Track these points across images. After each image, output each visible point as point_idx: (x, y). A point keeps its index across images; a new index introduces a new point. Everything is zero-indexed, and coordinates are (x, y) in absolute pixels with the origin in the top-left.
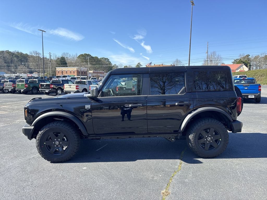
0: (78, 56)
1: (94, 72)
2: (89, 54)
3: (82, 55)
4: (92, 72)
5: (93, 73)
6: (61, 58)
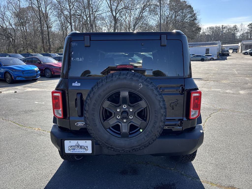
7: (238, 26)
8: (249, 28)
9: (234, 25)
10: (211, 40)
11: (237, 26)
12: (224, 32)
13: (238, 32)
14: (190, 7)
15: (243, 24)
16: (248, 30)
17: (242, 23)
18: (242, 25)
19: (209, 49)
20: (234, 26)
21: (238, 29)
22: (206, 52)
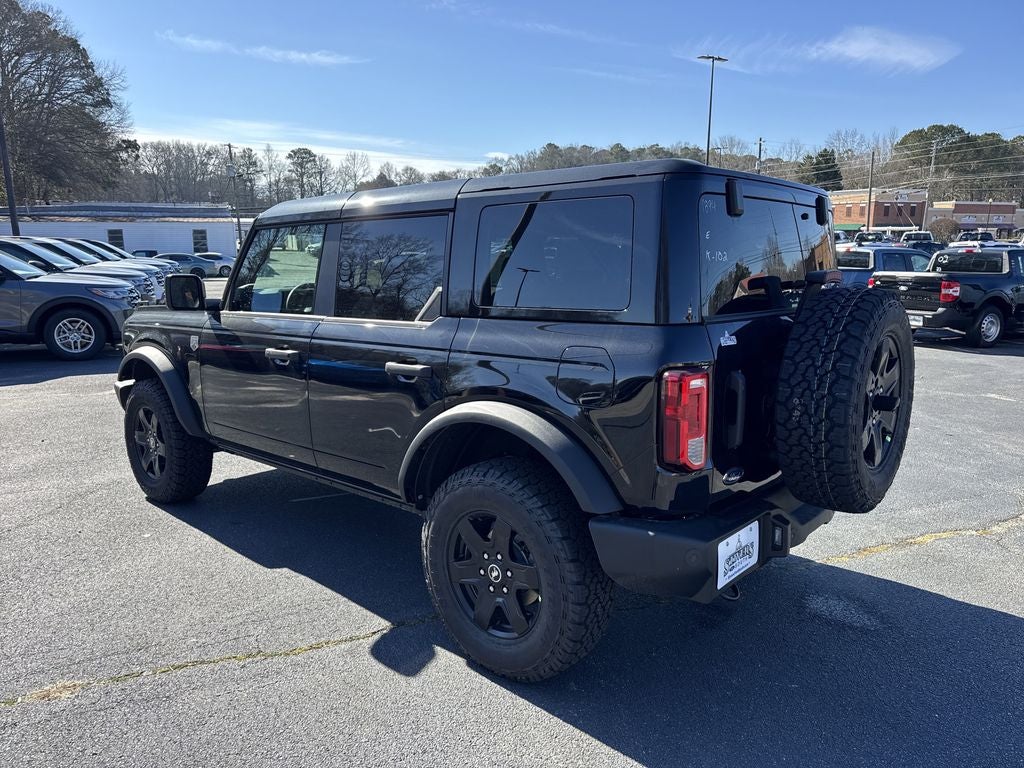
0: (899, 139)
1: (958, 209)
2: (953, 127)
3: (919, 135)
4: (949, 205)
5: (954, 212)
6: (821, 155)
7: (259, 154)
8: (293, 164)
9: (246, 146)
10: (167, 196)
11: (253, 153)
12: (210, 168)
13: (261, 175)
14: (74, 44)
15: (273, 147)
16: (289, 171)
17: (268, 146)
18: (268, 150)
19: (203, 232)
20: (244, 151)
21: (259, 164)
22: (195, 244)
